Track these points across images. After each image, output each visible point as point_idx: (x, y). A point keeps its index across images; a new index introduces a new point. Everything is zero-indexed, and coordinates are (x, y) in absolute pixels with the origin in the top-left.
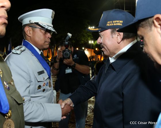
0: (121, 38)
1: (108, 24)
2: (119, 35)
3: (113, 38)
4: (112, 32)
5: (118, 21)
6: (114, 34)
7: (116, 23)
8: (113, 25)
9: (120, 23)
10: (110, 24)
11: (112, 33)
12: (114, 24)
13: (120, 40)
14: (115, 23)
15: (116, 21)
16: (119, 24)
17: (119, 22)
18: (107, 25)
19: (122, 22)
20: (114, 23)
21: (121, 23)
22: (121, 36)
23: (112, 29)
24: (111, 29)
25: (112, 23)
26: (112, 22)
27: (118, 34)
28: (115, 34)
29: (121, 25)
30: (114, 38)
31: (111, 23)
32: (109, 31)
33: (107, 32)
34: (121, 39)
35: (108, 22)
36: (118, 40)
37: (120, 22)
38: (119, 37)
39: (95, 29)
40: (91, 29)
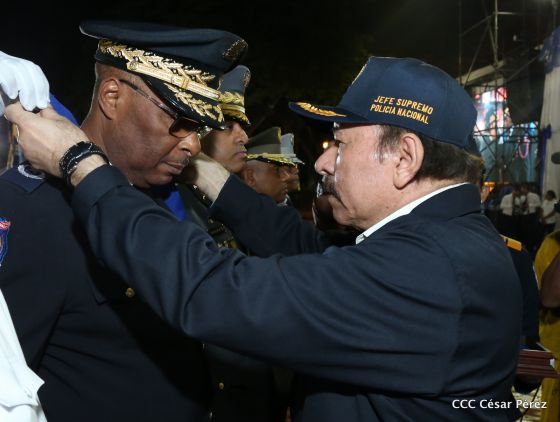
0: (411, 170)
1: (377, 103)
2: (409, 158)
3: (381, 161)
5: (415, 104)
6: (388, 147)
7: (409, 108)
9: (423, 113)
10: (383, 105)
11: (381, 143)
12: (400, 112)
13: (405, 176)
14: (404, 108)
15: (410, 102)
16: (417, 117)
17: (421, 108)
18: (373, 106)
19: (428, 110)
20: (400, 107)
21: (426, 114)
22: (413, 164)
23: (388, 129)
24: (382, 124)
25: (393, 106)
26: (395, 102)
27: (404, 154)
28: (392, 149)
29: (424, 120)
30: (385, 162)
31: (387, 104)
32: (373, 132)
33: (366, 136)
34: (412, 176)
35: (380, 99)
36: (398, 174)
37: (424, 109)
38: (404, 164)
39: (322, 112)
40: (306, 106)
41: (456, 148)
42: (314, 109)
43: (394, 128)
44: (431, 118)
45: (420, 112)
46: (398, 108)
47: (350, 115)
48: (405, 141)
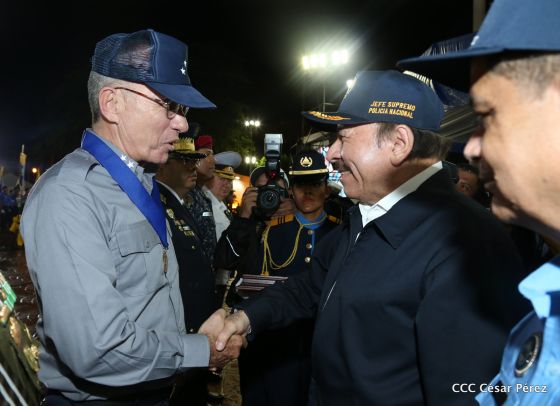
0: (404, 152)
1: (373, 107)
2: (402, 143)
3: (379, 147)
4: (381, 133)
5: (401, 105)
6: (384, 138)
7: (398, 108)
8: (388, 115)
9: (408, 111)
10: (378, 108)
12: (391, 111)
13: (400, 157)
14: (394, 108)
15: (398, 104)
16: (405, 114)
17: (407, 107)
19: (413, 108)
20: (391, 108)
21: (411, 111)
22: (406, 147)
23: (384, 125)
24: (379, 122)
25: (386, 107)
26: (387, 104)
27: (398, 140)
29: (410, 116)
31: (381, 107)
32: (372, 129)
35: (375, 104)
36: (395, 156)
37: (409, 108)
38: (398, 149)
39: (331, 118)
40: (318, 114)
41: (432, 133)
42: (324, 116)
43: (388, 123)
44: (414, 113)
45: (406, 110)
46: (389, 109)
47: (353, 118)
48: (398, 131)
